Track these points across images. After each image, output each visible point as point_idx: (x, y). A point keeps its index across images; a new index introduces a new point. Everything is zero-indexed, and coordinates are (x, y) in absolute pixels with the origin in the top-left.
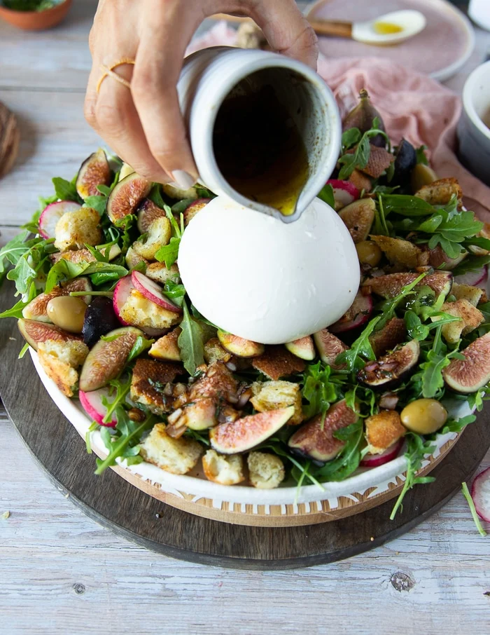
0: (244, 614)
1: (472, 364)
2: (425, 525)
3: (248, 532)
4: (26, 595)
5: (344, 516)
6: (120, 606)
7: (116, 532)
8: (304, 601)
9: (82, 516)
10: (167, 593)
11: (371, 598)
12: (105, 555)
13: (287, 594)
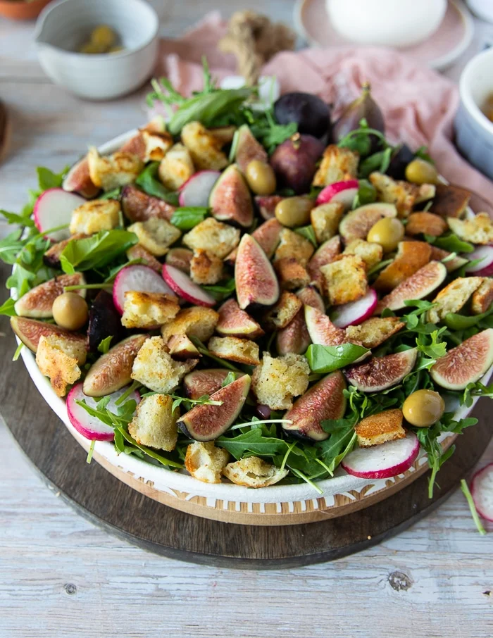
0: (239, 615)
1: (463, 361)
2: (423, 524)
3: (243, 531)
4: (16, 595)
5: (341, 514)
6: (112, 607)
7: (108, 532)
8: (301, 601)
9: (73, 515)
10: (159, 593)
11: (368, 598)
12: (97, 555)
13: (283, 594)
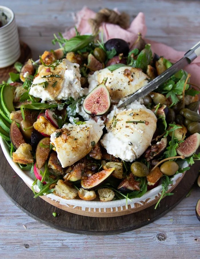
0: (97, 254)
1: (188, 145)
2: (170, 213)
3: (97, 220)
4: (4, 249)
5: (137, 211)
6: (44, 253)
7: (41, 223)
8: (122, 247)
9: (27, 216)
10: (64, 247)
11: (149, 244)
12: (37, 232)
13: (115, 245)
